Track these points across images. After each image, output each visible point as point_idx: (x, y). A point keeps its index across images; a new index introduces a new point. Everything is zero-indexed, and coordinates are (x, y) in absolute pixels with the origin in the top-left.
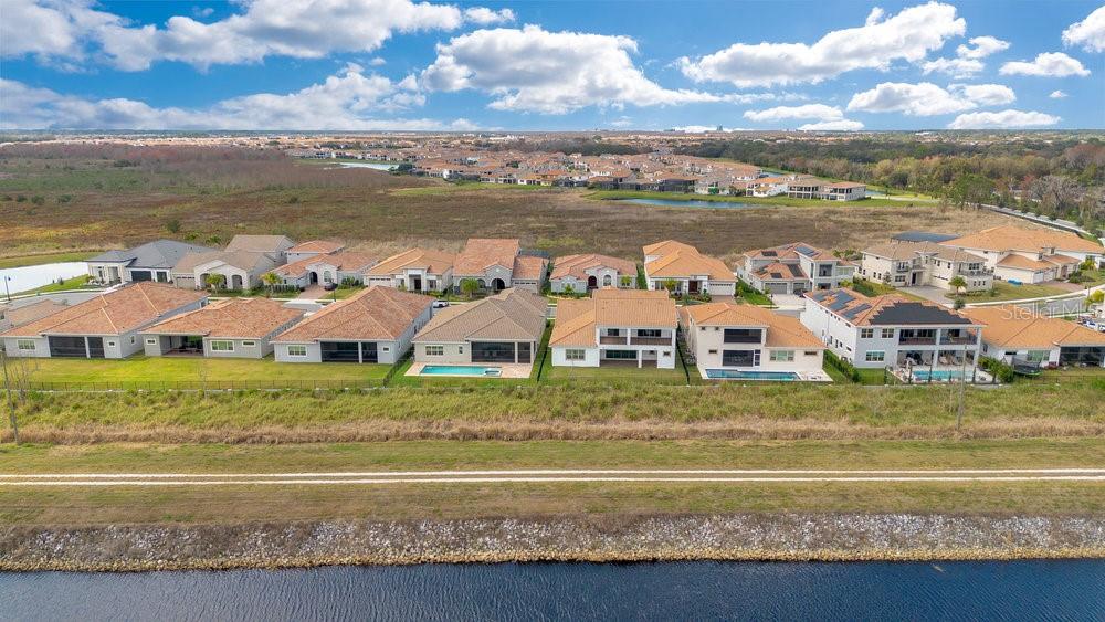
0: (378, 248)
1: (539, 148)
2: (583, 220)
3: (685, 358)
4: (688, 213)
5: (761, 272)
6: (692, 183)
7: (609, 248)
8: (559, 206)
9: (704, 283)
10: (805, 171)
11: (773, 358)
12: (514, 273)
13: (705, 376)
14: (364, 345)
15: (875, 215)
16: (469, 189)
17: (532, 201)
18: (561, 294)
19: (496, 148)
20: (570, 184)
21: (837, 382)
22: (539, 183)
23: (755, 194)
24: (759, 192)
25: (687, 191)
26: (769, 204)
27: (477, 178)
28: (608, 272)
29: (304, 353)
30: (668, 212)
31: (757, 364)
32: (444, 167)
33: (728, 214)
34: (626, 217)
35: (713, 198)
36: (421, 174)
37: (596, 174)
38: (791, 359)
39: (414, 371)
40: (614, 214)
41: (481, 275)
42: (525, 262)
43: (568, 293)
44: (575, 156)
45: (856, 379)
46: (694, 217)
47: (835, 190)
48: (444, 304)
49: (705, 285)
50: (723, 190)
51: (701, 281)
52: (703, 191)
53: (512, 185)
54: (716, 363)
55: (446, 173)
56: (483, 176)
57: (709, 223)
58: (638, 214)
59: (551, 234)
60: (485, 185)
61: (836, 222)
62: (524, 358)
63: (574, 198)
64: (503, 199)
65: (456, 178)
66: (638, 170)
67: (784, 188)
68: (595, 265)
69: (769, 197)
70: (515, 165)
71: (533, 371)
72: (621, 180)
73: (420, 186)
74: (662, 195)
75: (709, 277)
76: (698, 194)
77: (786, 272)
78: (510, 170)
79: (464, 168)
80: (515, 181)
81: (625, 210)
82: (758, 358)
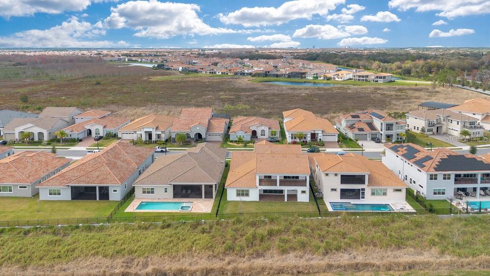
0: (134, 111)
1: (228, 56)
2: (250, 93)
3: (316, 194)
4: (303, 89)
5: (351, 127)
6: (304, 73)
7: (263, 111)
8: (237, 85)
9: (319, 135)
10: (358, 67)
11: (373, 194)
12: (208, 129)
13: (330, 209)
14: (101, 188)
15: (400, 90)
16: (191, 77)
17: (223, 83)
18: (236, 141)
19: (207, 56)
20: (243, 74)
21: (419, 212)
22: (227, 74)
23: (337, 79)
24: (339, 78)
25: (302, 78)
26: (344, 84)
27: (196, 71)
28: (263, 128)
29: (59, 194)
30: (294, 89)
31: (363, 198)
32: (179, 65)
33: (325, 90)
34: (272, 91)
35: (315, 81)
36: (168, 69)
37: (256, 69)
38: (385, 194)
39: (132, 208)
40: (265, 90)
41: (188, 131)
42: (215, 123)
43: (240, 141)
44: (246, 60)
45: (431, 211)
46: (307, 92)
47: (377, 77)
48: (164, 150)
49: (320, 136)
50: (320, 77)
51: (318, 134)
52: (310, 78)
53: (214, 75)
54: (336, 197)
55: (180, 69)
56: (199, 70)
57: (316, 95)
58: (278, 90)
59: (232, 102)
60: (200, 74)
61: (382, 94)
62: (209, 195)
63: (245, 81)
64: (208, 82)
65: (185, 71)
66: (277, 67)
67: (351, 76)
68: (256, 123)
69: (344, 81)
70: (216, 64)
71: (214, 206)
72: (269, 72)
73: (167, 75)
74: (289, 79)
75: (323, 131)
76: (308, 79)
77: (366, 127)
78: (212, 67)
79: (190, 66)
80: (215, 73)
81: (272, 88)
82: (363, 193)
